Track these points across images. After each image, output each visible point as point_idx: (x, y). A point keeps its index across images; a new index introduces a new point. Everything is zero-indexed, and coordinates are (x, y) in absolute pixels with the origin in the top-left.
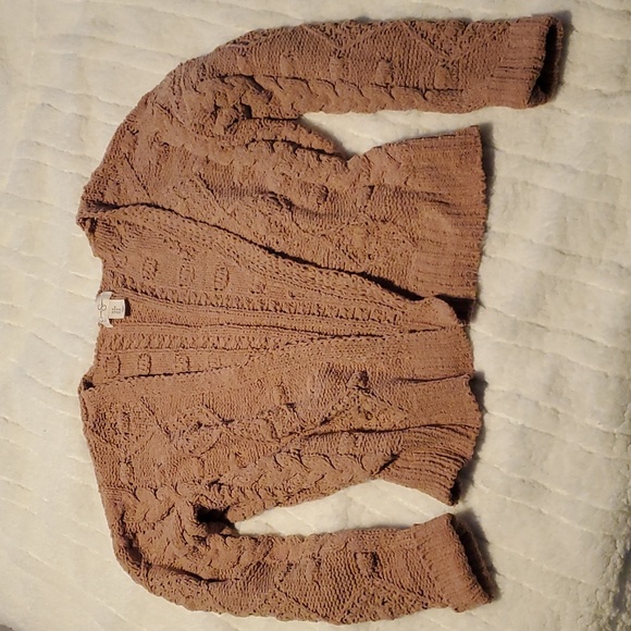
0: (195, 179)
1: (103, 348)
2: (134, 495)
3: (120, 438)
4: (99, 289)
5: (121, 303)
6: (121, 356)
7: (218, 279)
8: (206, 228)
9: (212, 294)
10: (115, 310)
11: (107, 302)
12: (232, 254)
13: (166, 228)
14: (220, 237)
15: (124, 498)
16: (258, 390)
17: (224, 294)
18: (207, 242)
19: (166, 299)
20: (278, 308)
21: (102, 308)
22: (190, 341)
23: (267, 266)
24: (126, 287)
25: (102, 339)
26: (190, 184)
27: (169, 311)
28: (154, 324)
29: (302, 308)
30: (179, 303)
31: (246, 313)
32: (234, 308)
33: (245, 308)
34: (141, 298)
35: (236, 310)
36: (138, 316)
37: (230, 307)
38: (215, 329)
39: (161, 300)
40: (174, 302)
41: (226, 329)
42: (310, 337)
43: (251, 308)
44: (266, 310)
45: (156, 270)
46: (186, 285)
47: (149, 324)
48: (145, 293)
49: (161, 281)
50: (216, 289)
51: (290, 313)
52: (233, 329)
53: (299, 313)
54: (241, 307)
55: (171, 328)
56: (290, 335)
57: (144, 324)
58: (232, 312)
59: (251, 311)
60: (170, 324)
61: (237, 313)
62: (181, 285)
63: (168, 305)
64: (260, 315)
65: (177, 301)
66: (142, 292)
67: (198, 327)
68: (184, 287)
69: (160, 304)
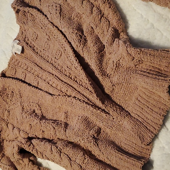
1: (11, 62)
2: (7, 125)
3: (8, 100)
4: (15, 38)
5: (20, 48)
6: (17, 68)
7: (57, 54)
9: (53, 59)
10: (18, 49)
11: (16, 45)
12: (63, 48)
13: (42, 23)
14: (60, 37)
15: (3, 125)
16: (58, 110)
18: (55, 37)
19: (37, 53)
21: (13, 47)
22: (41, 75)
24: (24, 41)
25: (12, 58)
27: (36, 58)
28: (30, 61)
29: (85, 84)
30: (41, 57)
31: (62, 76)
32: (59, 70)
33: (63, 73)
34: (28, 48)
35: (59, 72)
36: (26, 55)
37: (58, 69)
38: (50, 76)
39: (35, 53)
40: (39, 55)
41: (53, 78)
42: (84, 99)
43: (65, 74)
44: (70, 78)
45: (37, 39)
46: (45, 51)
47: (28, 60)
48: (31, 47)
49: (38, 44)
50: (55, 58)
51: (79, 84)
52: (56, 79)
53: (83, 86)
54: (61, 71)
55: (35, 67)
56: (76, 94)
57: (27, 60)
58: (57, 72)
59: (64, 76)
60: (35, 65)
61: (59, 74)
62: (44, 50)
63: (37, 56)
64: (67, 79)
65: (41, 56)
66: (30, 46)
67: (45, 70)
68: (44, 51)
69: (34, 54)
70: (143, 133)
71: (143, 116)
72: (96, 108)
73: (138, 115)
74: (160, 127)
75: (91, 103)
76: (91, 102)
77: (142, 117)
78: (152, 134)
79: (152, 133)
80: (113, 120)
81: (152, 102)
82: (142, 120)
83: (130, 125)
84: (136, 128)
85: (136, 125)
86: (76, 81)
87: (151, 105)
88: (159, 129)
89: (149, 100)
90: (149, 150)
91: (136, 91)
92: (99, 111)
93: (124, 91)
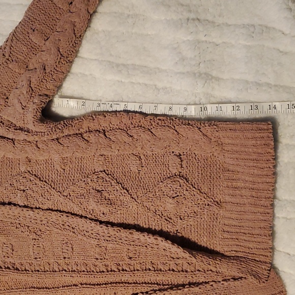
0: (26, 175)
7: (64, 250)
8: (41, 213)
9: (61, 262)
12: (68, 228)
14: (54, 217)
17: (72, 261)
19: (26, 270)
20: (120, 268)
23: (100, 233)
26: (24, 180)
27: (30, 279)
28: (20, 290)
29: (139, 266)
30: (37, 272)
31: (96, 276)
32: (84, 271)
33: (93, 271)
34: (6, 272)
35: (87, 273)
36: (6, 285)
37: (81, 271)
38: (72, 290)
39: (22, 272)
40: (32, 271)
41: (81, 289)
42: (152, 289)
43: (98, 271)
44: (111, 271)
45: (13, 250)
46: (40, 258)
47: (16, 290)
48: (8, 268)
49: (19, 257)
50: (65, 258)
51: (131, 271)
52: (87, 289)
53: (138, 270)
54: (89, 270)
55: (34, 292)
56: (134, 288)
57: (13, 290)
58: (83, 276)
59: (99, 273)
60: (33, 289)
61: (88, 276)
62: (36, 258)
63: (28, 275)
64: (107, 276)
65: (35, 271)
66: (5, 268)
67: (56, 288)
68: (38, 259)
69: (21, 275)
70: (254, 269)
71: (243, 248)
72: (179, 288)
73: (235, 251)
74: (271, 251)
75: (166, 287)
76: (164, 285)
77: (242, 250)
78: (267, 265)
79: (266, 263)
80: (212, 288)
81: (247, 224)
82: (244, 254)
83: (233, 266)
84: (244, 266)
85: (242, 263)
86: (123, 270)
87: (247, 228)
88: (271, 254)
89: (242, 224)
90: (282, 292)
91: (216, 222)
92: (186, 290)
93: (196, 233)
